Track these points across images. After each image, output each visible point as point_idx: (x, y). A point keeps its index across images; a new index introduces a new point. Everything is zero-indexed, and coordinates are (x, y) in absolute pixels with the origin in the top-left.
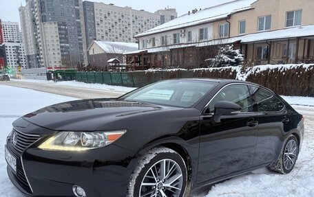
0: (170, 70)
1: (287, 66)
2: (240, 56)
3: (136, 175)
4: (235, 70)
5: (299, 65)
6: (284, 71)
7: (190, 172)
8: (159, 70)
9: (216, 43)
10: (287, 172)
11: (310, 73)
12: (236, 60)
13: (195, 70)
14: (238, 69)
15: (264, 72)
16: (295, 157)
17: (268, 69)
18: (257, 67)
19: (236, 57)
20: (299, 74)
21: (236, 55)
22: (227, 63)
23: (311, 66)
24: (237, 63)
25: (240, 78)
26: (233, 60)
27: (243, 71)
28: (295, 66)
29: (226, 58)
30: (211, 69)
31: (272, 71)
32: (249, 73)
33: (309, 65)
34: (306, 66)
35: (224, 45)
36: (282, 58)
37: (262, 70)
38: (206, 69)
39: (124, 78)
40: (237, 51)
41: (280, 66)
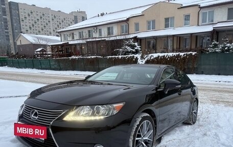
0: (90, 57)
1: (171, 54)
2: (138, 47)
3: (133, 133)
4: (137, 57)
5: (178, 54)
6: (169, 57)
7: (156, 128)
8: (81, 57)
9: (122, 37)
10: (194, 123)
11: (184, 58)
12: (136, 50)
13: (108, 57)
14: (138, 56)
15: (156, 58)
16: (196, 113)
17: (159, 56)
18: (151, 55)
19: (136, 48)
20: (178, 59)
21: (136, 47)
22: (130, 52)
23: (185, 54)
24: (137, 52)
25: (140, 63)
26: (134, 50)
27: (142, 58)
28: (175, 54)
29: (129, 49)
30: (120, 57)
31: (161, 57)
32: (146, 59)
33: (184, 53)
34: (182, 54)
35: (127, 40)
36: (164, 48)
37: (154, 57)
38: (116, 57)
39: (52, 63)
40: (136, 44)
41: (166, 54)
